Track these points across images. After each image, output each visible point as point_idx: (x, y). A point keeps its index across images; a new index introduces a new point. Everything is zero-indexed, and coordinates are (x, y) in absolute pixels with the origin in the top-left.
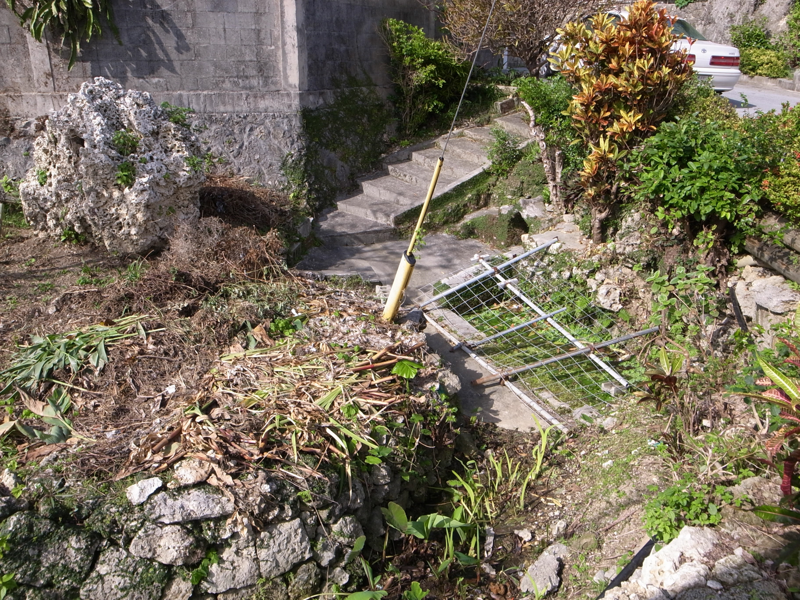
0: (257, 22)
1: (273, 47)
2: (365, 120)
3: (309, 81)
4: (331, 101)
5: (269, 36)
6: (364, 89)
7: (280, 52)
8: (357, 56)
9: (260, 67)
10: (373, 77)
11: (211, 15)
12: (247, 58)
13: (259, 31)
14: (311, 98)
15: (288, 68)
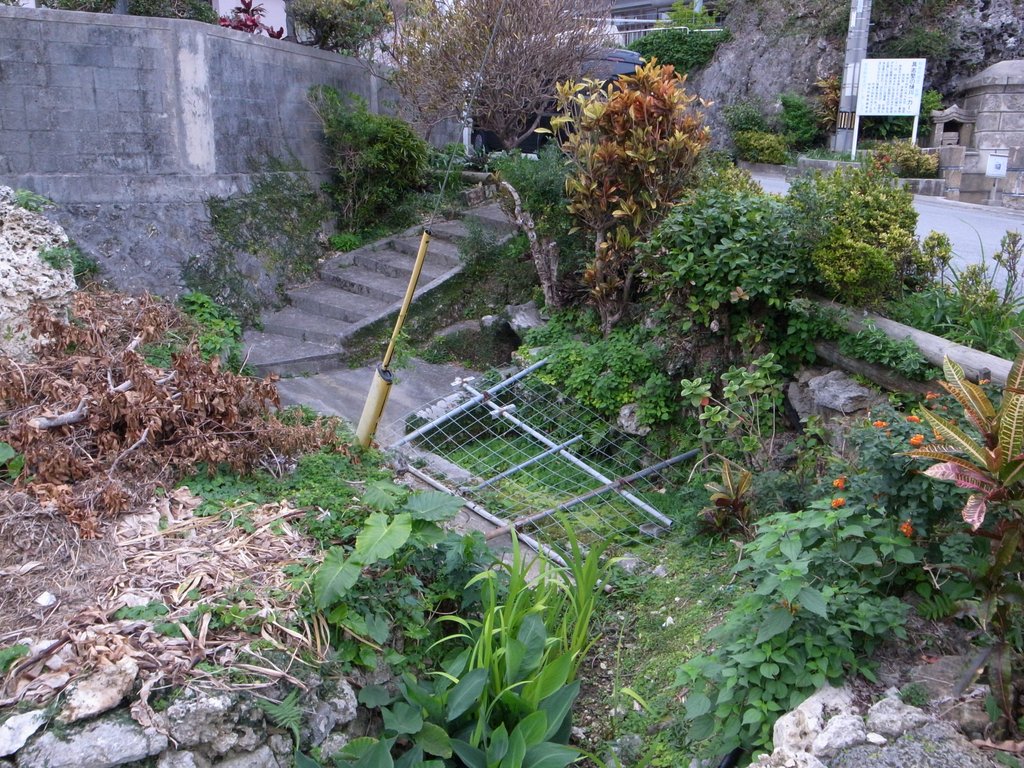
0: (141, 81)
1: (165, 116)
2: (294, 215)
3: (217, 161)
4: (248, 190)
5: (159, 100)
6: (291, 174)
7: (175, 123)
8: (280, 132)
9: (147, 142)
10: (302, 159)
11: (75, 70)
12: (129, 129)
13: (145, 93)
14: (221, 183)
15: (188, 143)
